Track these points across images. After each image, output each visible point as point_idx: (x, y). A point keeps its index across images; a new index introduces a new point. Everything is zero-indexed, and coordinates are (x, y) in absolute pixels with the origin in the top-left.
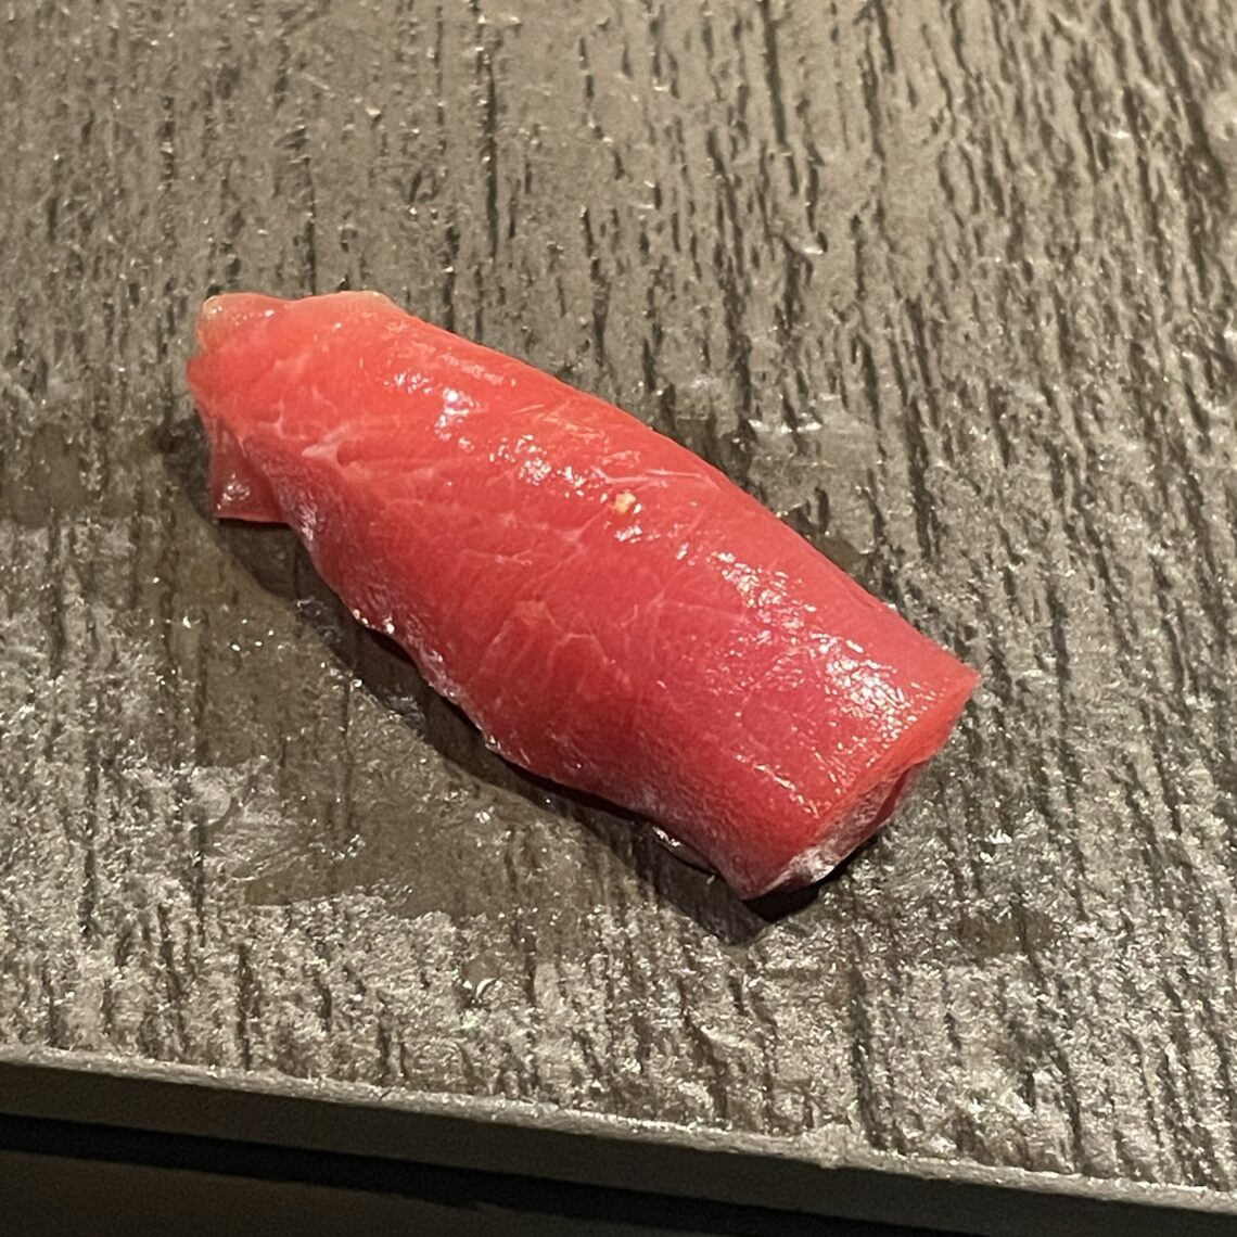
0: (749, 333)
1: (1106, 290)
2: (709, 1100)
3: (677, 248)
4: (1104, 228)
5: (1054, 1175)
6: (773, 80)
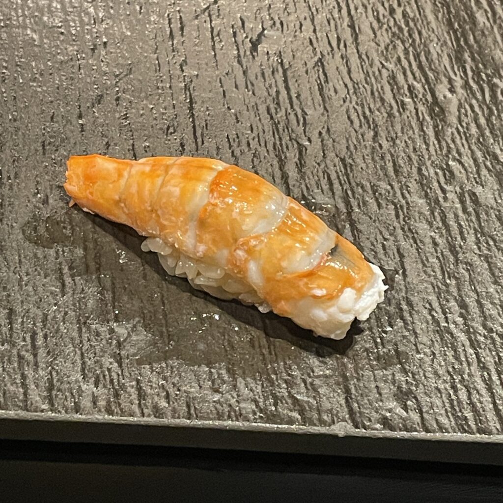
0: (287, 172)
1: (407, 150)
2: (299, 417)
3: (260, 145)
4: (405, 130)
5: (416, 433)
6: (287, 88)
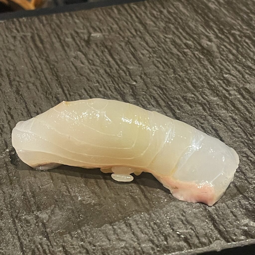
3: (106, 90)
4: (191, 65)
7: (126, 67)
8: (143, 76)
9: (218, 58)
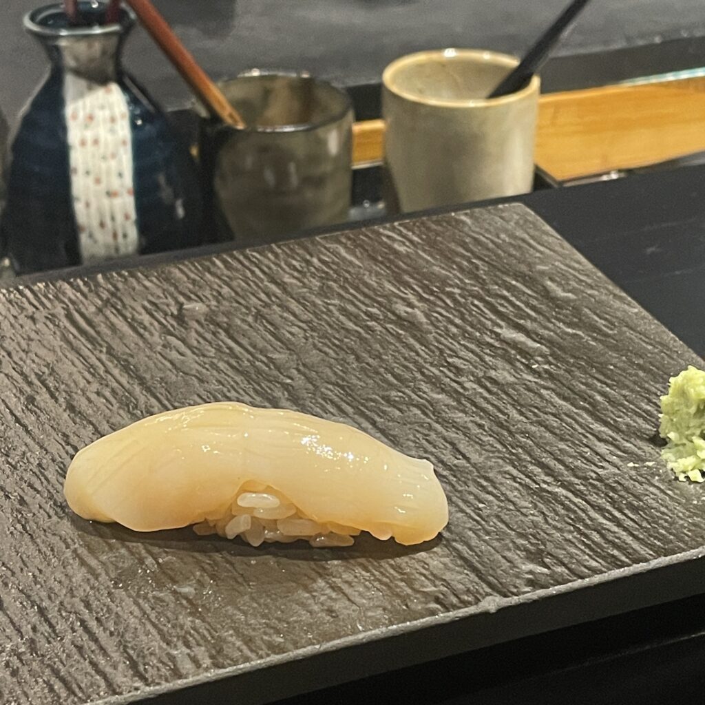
1: (399, 361)
4: (386, 347)
5: (573, 583)
7: (266, 356)
8: (301, 368)
9: (431, 333)
